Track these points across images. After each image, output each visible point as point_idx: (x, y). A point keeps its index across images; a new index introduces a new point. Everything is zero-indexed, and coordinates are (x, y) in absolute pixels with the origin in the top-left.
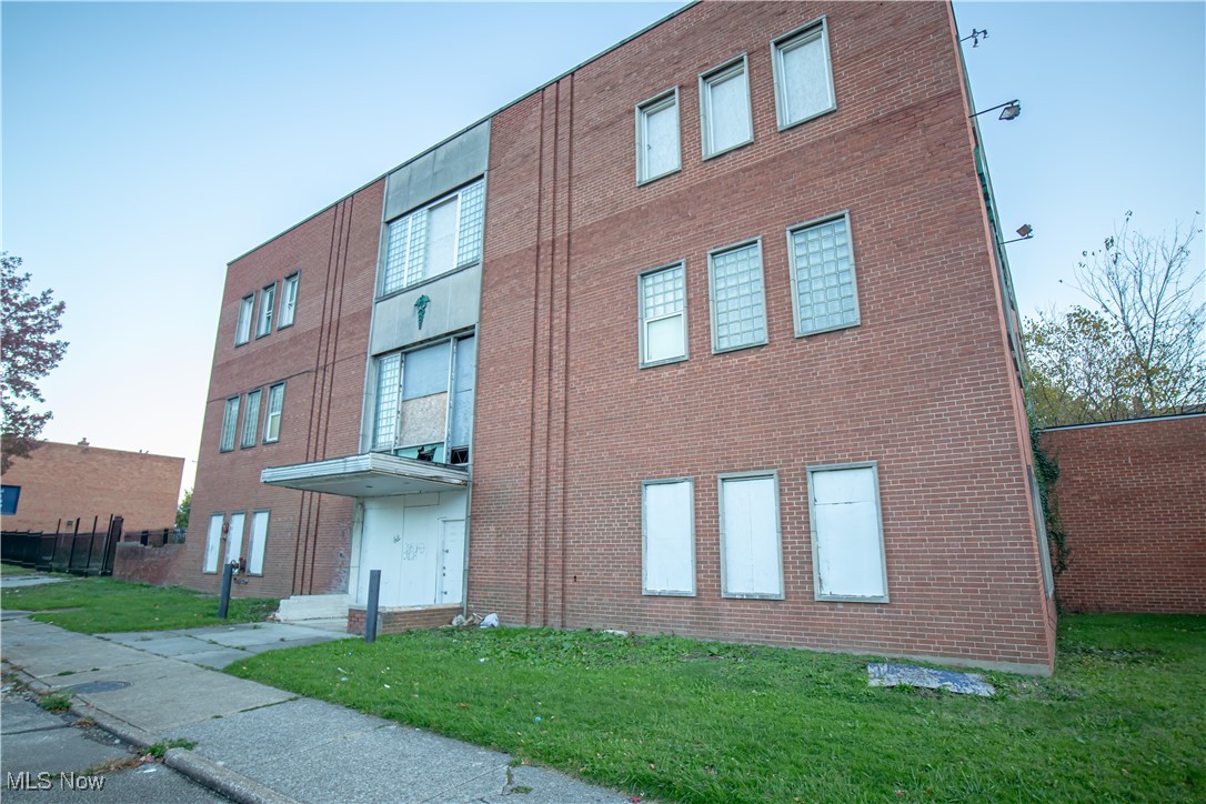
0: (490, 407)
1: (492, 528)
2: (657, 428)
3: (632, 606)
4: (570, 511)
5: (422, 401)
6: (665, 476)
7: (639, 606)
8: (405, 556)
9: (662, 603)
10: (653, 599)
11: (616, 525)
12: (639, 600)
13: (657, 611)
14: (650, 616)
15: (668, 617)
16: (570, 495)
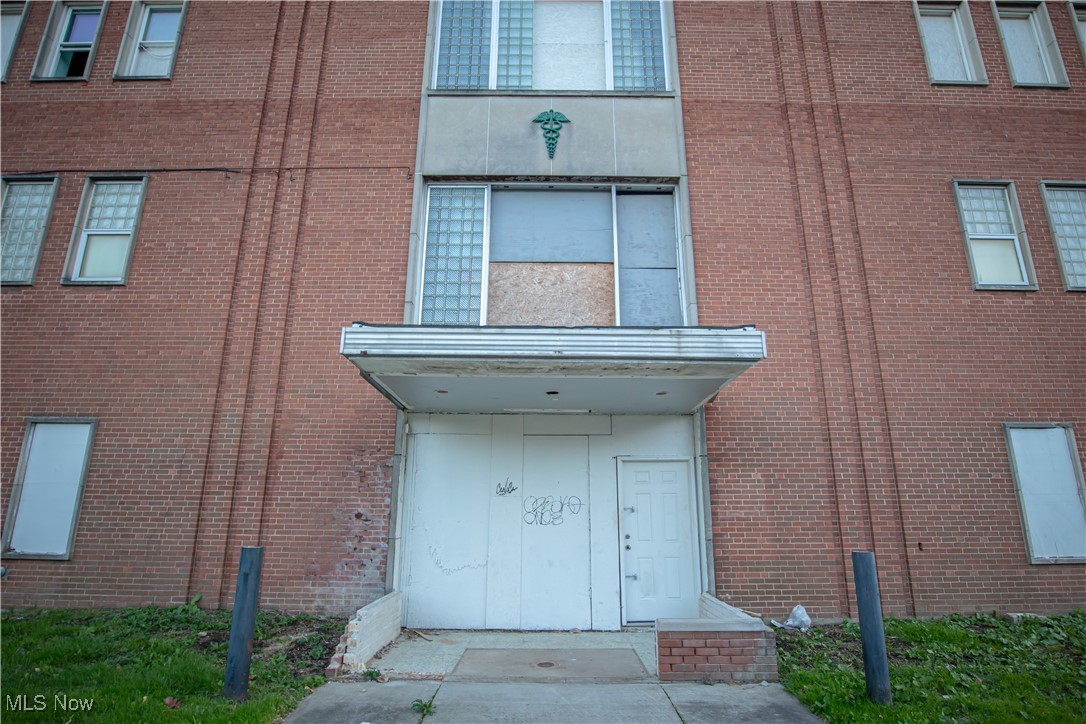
0: (726, 298)
1: (756, 475)
2: (1010, 362)
3: (1015, 579)
4: (898, 454)
5: (540, 268)
6: (1031, 420)
7: (1025, 578)
8: (530, 518)
9: (1056, 572)
10: (1042, 569)
11: (974, 475)
12: (1023, 571)
13: (1049, 584)
14: (1042, 590)
15: (1067, 589)
16: (895, 434)
